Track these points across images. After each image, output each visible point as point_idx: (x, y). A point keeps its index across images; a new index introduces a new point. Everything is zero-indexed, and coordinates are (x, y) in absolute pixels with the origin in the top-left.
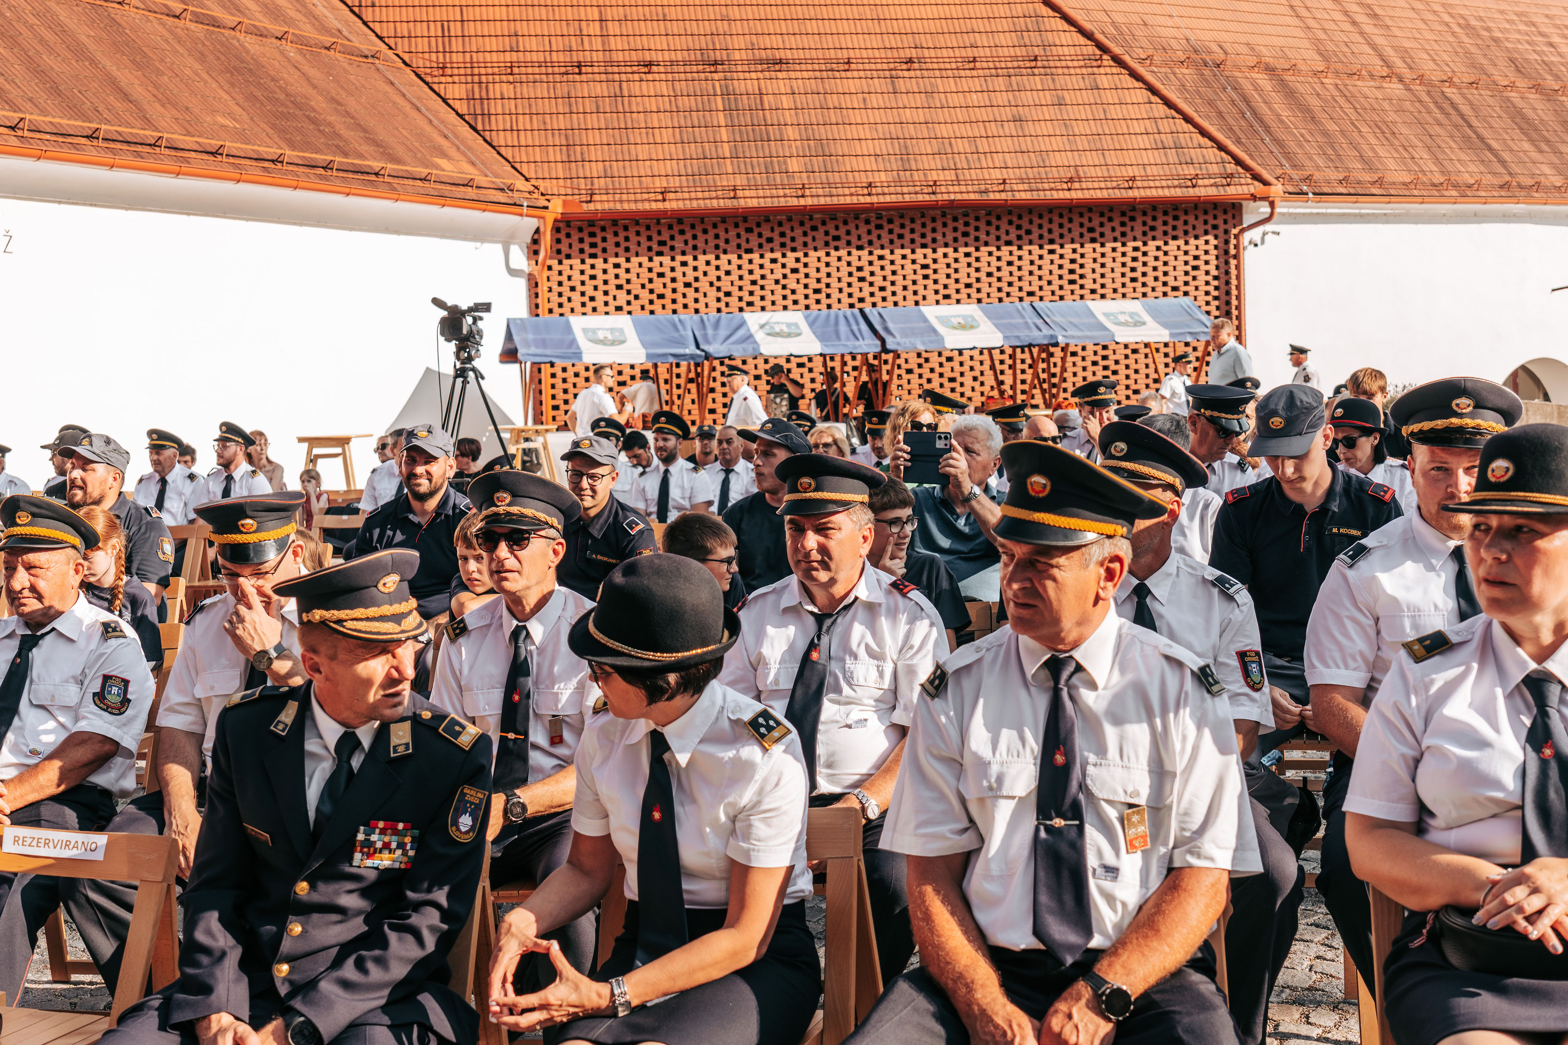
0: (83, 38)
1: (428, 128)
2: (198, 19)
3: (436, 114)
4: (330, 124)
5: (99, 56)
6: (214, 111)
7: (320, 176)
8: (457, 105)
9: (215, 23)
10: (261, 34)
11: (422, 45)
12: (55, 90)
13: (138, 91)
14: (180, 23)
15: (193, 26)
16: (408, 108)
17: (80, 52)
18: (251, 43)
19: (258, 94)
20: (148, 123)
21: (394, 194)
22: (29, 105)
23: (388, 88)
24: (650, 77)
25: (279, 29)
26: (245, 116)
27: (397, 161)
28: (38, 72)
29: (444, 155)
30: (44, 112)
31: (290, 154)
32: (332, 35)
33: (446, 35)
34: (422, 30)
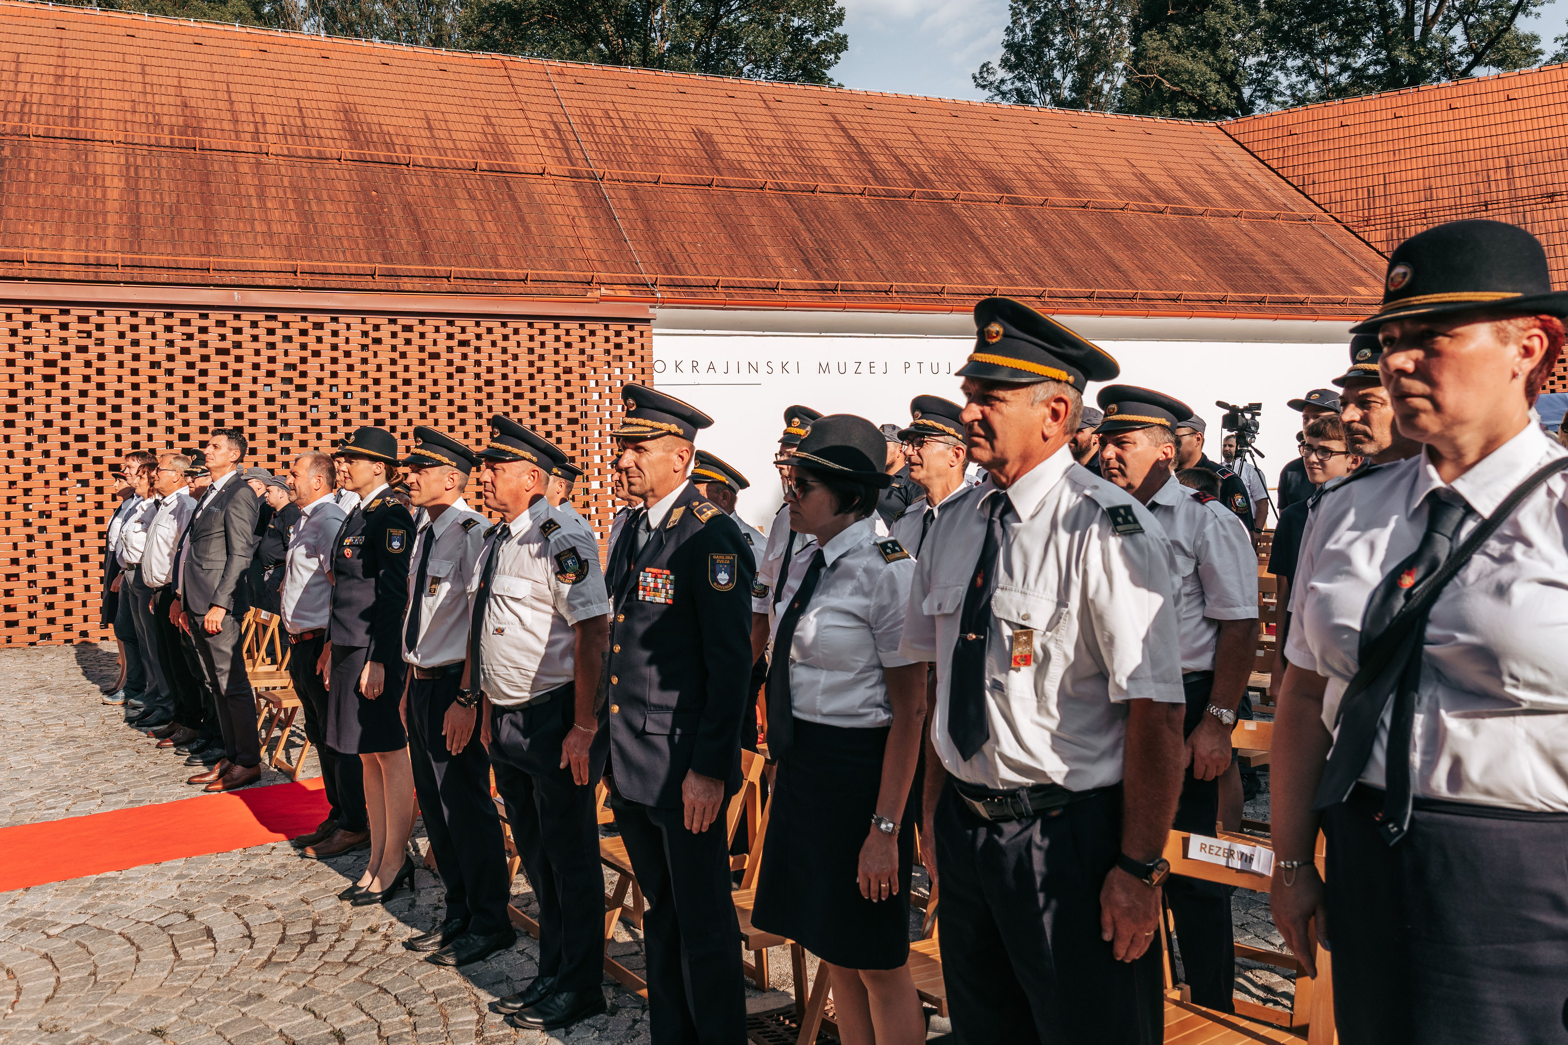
0: (1094, 235)
1: (1351, 266)
2: (1175, 212)
3: (1359, 254)
4: (1269, 271)
5: (1103, 245)
6: (1179, 272)
7: (1255, 309)
8: (1378, 246)
9: (1189, 212)
10: (1222, 215)
11: (1351, 206)
12: (1070, 271)
13: (1127, 264)
14: (1163, 216)
15: (1171, 217)
16: (1335, 252)
17: (1090, 244)
18: (1214, 223)
19: (1214, 256)
20: (1132, 285)
21: (1314, 315)
22: (1051, 282)
23: (1320, 241)
24: (1553, 205)
25: (1234, 210)
26: (1202, 272)
27: (1321, 291)
28: (1060, 259)
29: (1362, 283)
30: (1061, 285)
31: (1231, 294)
32: (1279, 208)
33: (1371, 196)
34: (1351, 195)
